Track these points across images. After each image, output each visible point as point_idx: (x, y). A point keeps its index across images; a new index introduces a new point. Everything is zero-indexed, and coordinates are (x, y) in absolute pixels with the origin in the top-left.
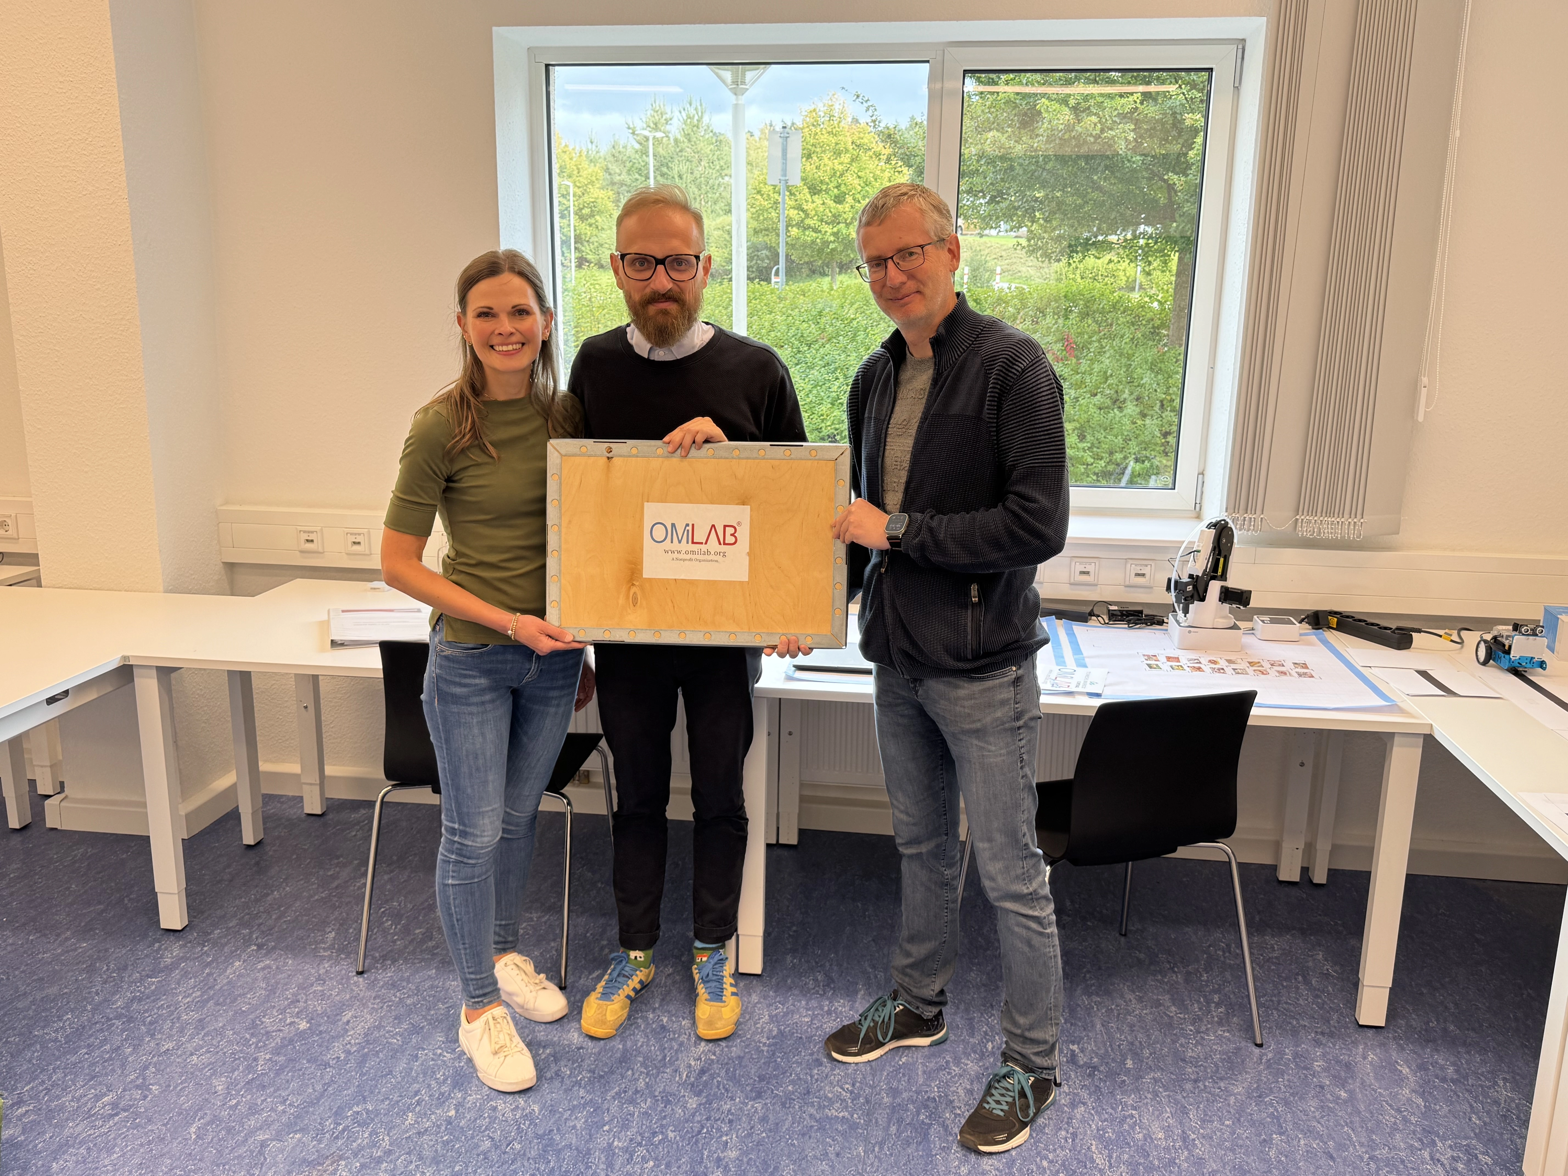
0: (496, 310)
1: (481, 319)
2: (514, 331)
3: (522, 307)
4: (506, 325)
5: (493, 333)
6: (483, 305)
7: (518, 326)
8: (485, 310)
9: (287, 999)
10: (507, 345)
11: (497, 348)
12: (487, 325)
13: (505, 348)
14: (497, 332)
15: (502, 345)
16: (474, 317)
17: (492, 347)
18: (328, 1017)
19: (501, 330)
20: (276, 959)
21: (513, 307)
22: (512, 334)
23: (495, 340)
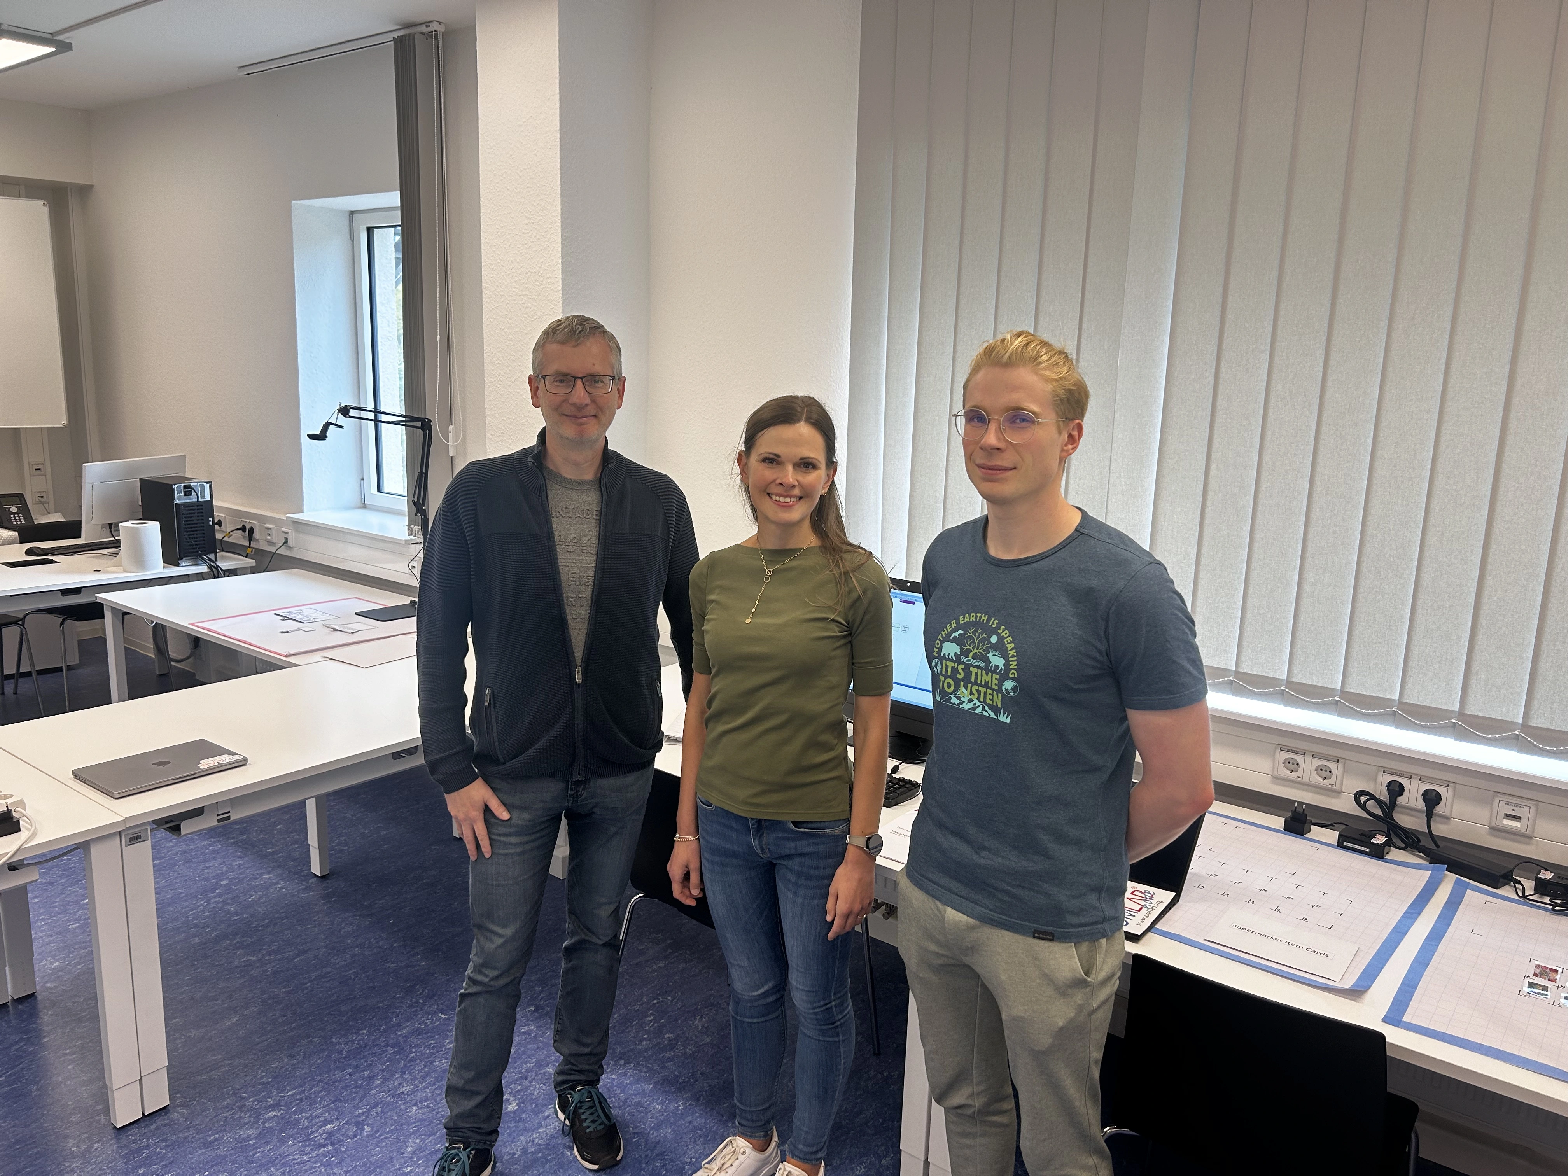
0: (783, 459)
1: (766, 464)
2: (796, 483)
3: (811, 460)
4: (790, 475)
5: (774, 481)
6: (771, 451)
7: (800, 478)
8: (771, 456)
9: (520, 1072)
10: (785, 497)
11: (774, 498)
12: (768, 473)
13: (782, 499)
14: (779, 481)
15: (780, 495)
16: (758, 461)
17: (769, 494)
18: (536, 1106)
19: (784, 481)
20: (541, 1027)
21: (801, 459)
22: (794, 486)
23: (774, 489)
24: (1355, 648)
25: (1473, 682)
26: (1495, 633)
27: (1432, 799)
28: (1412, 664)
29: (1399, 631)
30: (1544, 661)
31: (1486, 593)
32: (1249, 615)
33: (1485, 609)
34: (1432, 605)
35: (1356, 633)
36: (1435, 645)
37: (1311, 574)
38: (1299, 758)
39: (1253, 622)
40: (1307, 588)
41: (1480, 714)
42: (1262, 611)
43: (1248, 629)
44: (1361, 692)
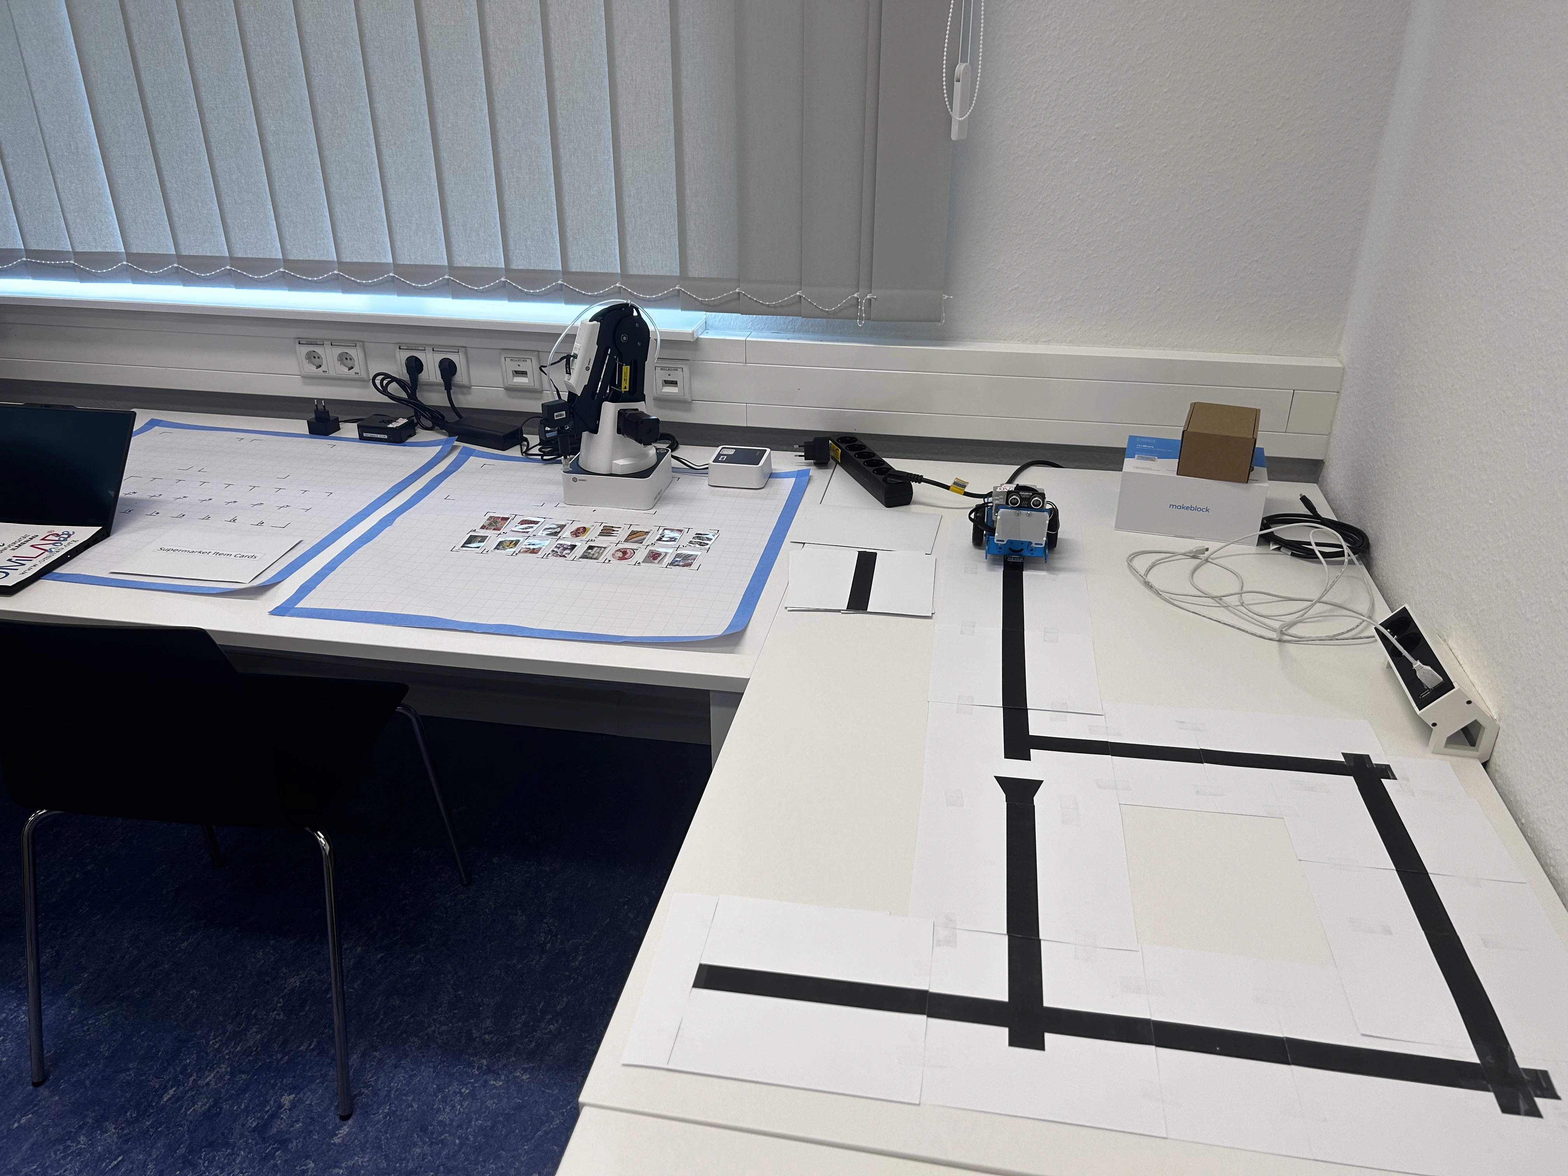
24: (338, 209)
25: (453, 228)
26: (459, 167)
27: (448, 369)
28: (395, 217)
29: (373, 180)
30: (508, 193)
31: (439, 120)
32: (222, 184)
33: (443, 140)
34: (395, 144)
35: (332, 189)
36: (410, 191)
37: (269, 121)
38: (319, 350)
39: (230, 192)
40: (270, 139)
41: (468, 265)
42: (234, 177)
43: (227, 201)
44: (357, 261)
